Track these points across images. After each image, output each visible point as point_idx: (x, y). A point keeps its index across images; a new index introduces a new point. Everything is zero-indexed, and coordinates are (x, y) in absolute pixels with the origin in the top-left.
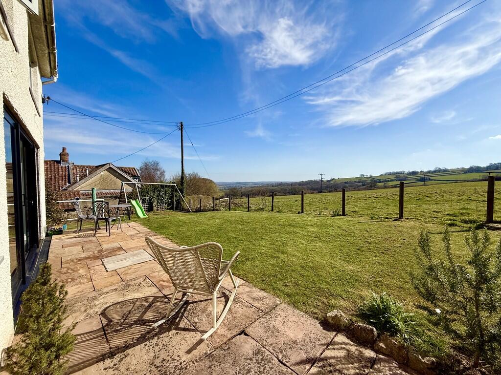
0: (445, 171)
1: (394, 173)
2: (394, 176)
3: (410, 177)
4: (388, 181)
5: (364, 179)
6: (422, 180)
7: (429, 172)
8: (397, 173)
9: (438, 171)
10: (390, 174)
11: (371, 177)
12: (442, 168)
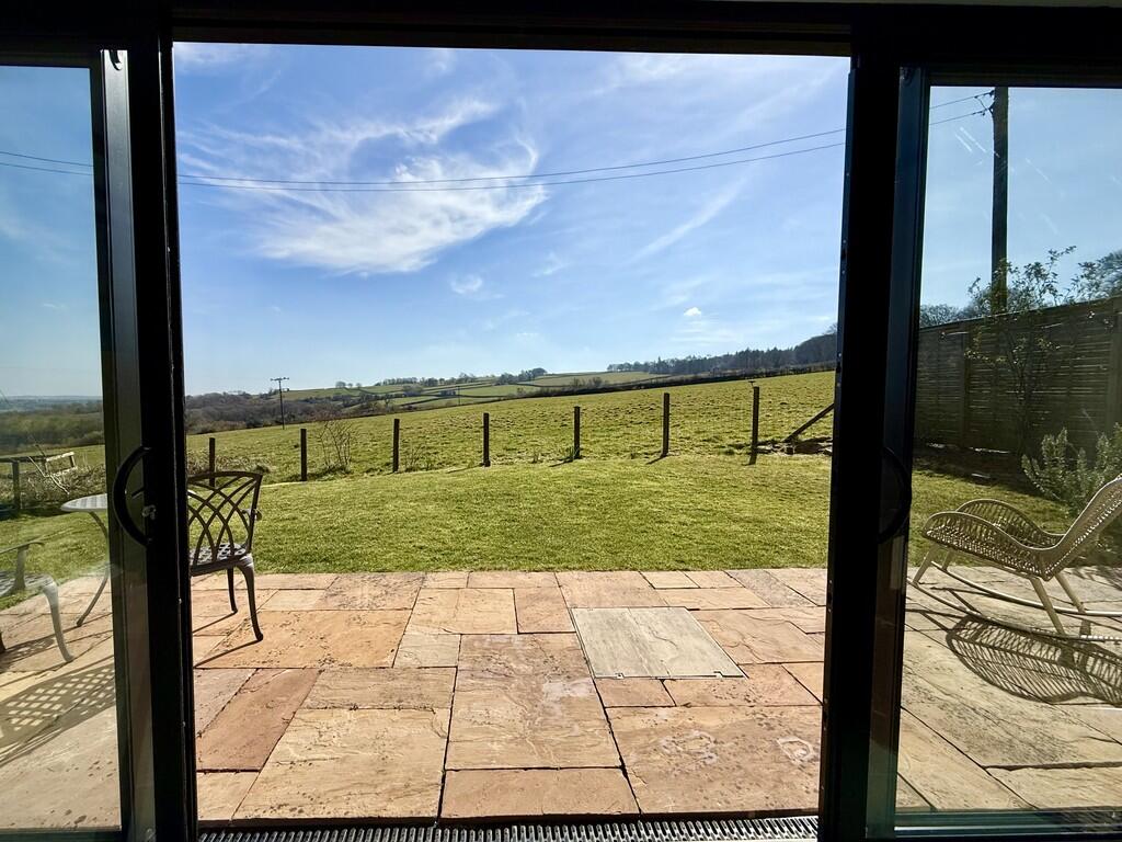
0: (473, 380)
1: (399, 382)
2: (401, 387)
3: (427, 390)
4: (392, 397)
5: (345, 393)
6: (444, 395)
7: (452, 381)
8: (405, 381)
9: (464, 380)
10: (393, 383)
11: (359, 389)
12: (468, 375)
